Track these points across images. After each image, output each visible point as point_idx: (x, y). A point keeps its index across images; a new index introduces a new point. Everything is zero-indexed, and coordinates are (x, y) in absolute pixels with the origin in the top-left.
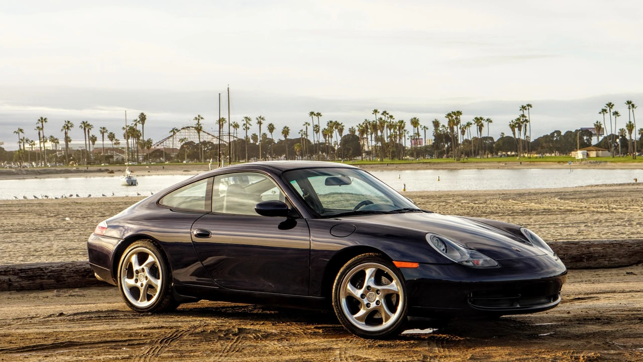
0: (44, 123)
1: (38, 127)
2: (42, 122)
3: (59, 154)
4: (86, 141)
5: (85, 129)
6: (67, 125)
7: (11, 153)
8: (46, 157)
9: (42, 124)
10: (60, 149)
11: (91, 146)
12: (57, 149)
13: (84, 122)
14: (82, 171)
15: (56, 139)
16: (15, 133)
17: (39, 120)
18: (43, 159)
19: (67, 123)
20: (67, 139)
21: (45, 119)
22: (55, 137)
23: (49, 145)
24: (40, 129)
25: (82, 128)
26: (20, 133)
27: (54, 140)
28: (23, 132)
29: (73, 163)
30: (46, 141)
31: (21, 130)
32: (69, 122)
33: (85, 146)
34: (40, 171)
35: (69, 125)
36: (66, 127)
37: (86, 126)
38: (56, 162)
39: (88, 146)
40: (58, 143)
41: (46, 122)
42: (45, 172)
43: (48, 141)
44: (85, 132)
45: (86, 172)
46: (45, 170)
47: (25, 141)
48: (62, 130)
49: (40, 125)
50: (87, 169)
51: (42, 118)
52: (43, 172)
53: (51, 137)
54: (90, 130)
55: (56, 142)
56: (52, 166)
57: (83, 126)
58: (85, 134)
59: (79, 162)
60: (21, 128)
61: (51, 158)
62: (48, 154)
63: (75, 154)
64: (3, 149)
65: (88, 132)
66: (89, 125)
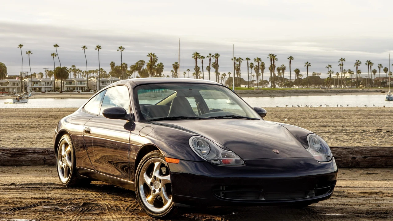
0: (343, 61)
2: (342, 61)
3: (353, 81)
4: (369, 72)
5: (368, 65)
6: (357, 63)
7: (324, 79)
8: (345, 82)
9: (342, 62)
10: (355, 78)
11: (373, 76)
12: (353, 77)
13: (368, 61)
14: (365, 91)
15: (352, 71)
16: (327, 68)
17: (340, 60)
18: (343, 84)
19: (357, 62)
20: (359, 72)
21: (344, 59)
22: (352, 70)
23: (348, 75)
24: (342, 65)
25: (367, 64)
26: (330, 67)
27: (351, 72)
28: (331, 67)
29: (362, 86)
30: (346, 73)
31: (330, 66)
32: (358, 61)
33: (368, 76)
34: (339, 91)
35: (359, 63)
36: (357, 64)
37: (369, 63)
38: (351, 85)
39: (370, 76)
40: (353, 74)
41: (344, 61)
42: (342, 91)
43: (347, 72)
44: (369, 67)
45: (367, 92)
47: (331, 73)
48: (355, 66)
49: (341, 63)
50: (369, 89)
51: (342, 59)
53: (349, 70)
54: (372, 66)
55: (352, 73)
56: (349, 88)
57: (367, 63)
58: (369, 68)
59: (365, 86)
60: (330, 65)
61: (348, 83)
62: (346, 81)
63: (363, 80)
64: (319, 77)
65: (371, 67)
66: (371, 63)
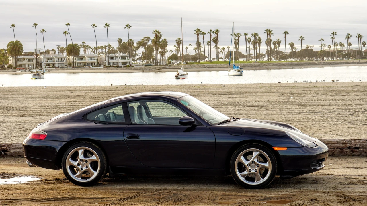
0: (335, 35)
1: (332, 38)
2: (334, 35)
3: (344, 53)
4: (359, 45)
5: (358, 39)
6: (348, 36)
7: (317, 52)
8: (336, 54)
10: (346, 50)
11: (363, 48)
12: (344, 50)
13: (358, 34)
14: (356, 62)
15: (343, 44)
16: (319, 41)
17: (332, 34)
18: (335, 56)
19: (348, 35)
20: (349, 44)
21: (335, 33)
22: (342, 43)
23: (339, 48)
25: (357, 37)
26: (322, 41)
27: (342, 45)
28: (323, 41)
29: (352, 58)
30: (337, 45)
31: (322, 39)
32: (349, 34)
33: (358, 48)
34: (331, 63)
35: (349, 36)
36: (348, 37)
37: (359, 36)
38: (343, 57)
39: (360, 48)
40: (344, 46)
43: (339, 45)
44: (359, 40)
45: (358, 63)
46: (334, 62)
47: (324, 46)
48: (345, 39)
49: (333, 36)
50: (359, 61)
51: (334, 33)
52: (333, 63)
53: (340, 43)
54: (361, 39)
55: (343, 46)
56: (340, 60)
57: (357, 36)
58: (359, 41)
59: (356, 57)
60: (322, 38)
61: (340, 55)
62: (338, 53)
63: (353, 53)
64: (313, 50)
65: (361, 40)
66: (361, 36)
